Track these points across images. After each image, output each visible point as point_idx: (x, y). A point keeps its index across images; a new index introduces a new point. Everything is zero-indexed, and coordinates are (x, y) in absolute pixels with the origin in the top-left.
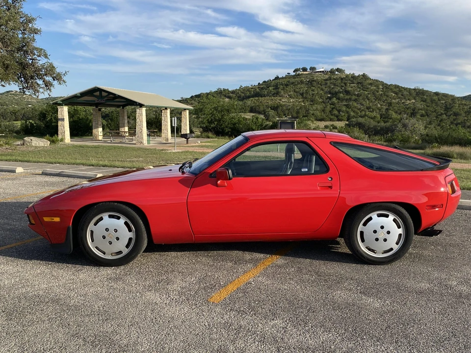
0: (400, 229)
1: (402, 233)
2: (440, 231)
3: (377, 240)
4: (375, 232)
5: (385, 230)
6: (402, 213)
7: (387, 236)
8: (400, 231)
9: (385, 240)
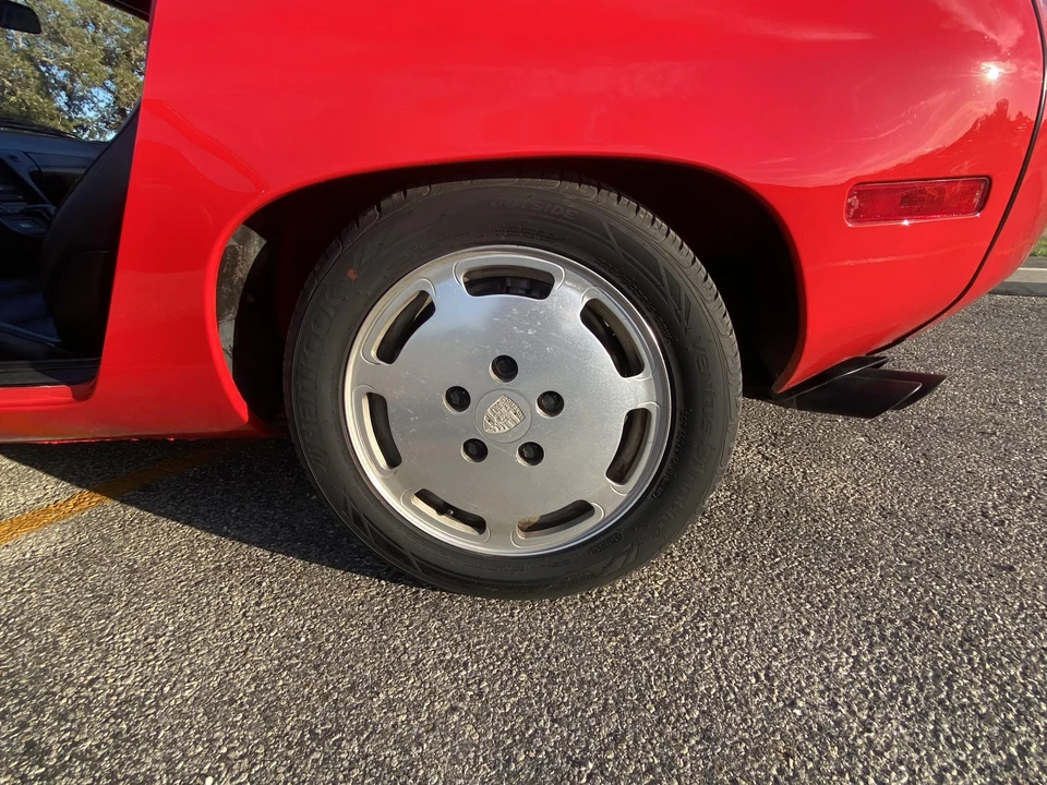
0: (638, 381)
1: (652, 405)
2: (930, 383)
3: (477, 450)
4: (459, 398)
5: (530, 384)
6: (651, 264)
7: (543, 428)
8: (638, 391)
9: (533, 453)
